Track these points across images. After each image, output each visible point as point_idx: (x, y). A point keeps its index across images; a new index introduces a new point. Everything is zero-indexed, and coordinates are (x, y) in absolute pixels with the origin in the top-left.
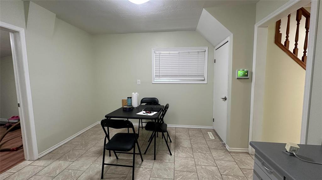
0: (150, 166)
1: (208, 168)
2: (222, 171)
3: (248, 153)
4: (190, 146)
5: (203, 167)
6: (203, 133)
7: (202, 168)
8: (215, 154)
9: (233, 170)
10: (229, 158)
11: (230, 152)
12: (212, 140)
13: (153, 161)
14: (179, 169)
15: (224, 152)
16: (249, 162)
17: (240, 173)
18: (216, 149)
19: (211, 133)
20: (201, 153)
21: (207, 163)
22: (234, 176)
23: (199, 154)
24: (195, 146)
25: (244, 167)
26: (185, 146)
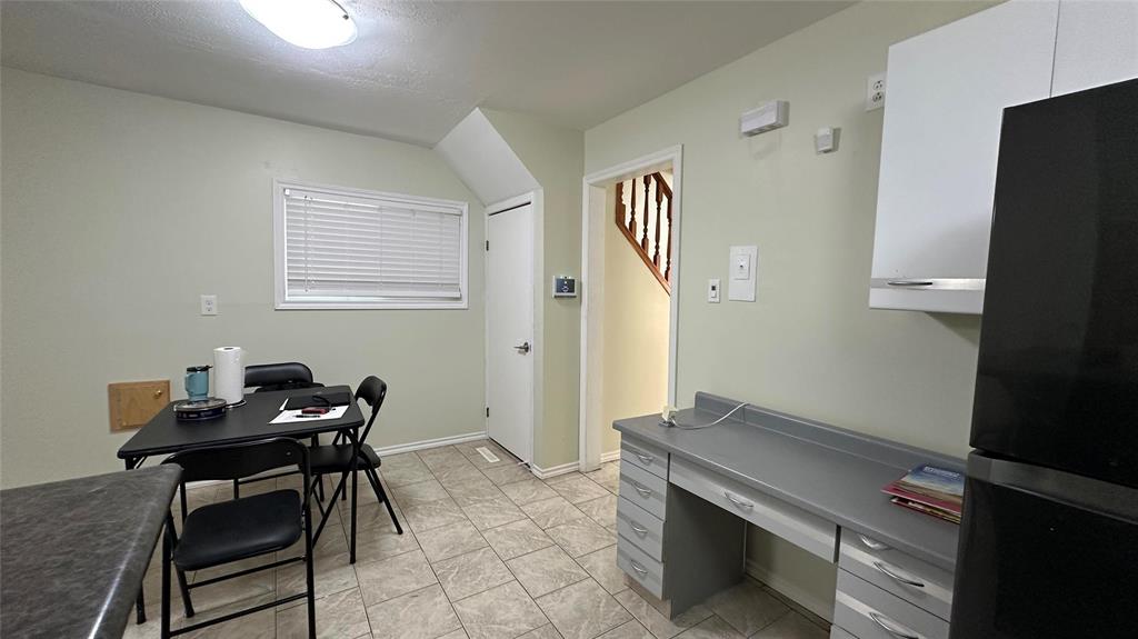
0: (345, 584)
1: (510, 527)
2: (541, 523)
3: (578, 471)
4: (443, 495)
5: (499, 529)
6: (463, 453)
7: (496, 532)
8: (513, 494)
9: (562, 512)
10: (548, 492)
11: (545, 481)
12: (495, 466)
13: (351, 567)
14: (442, 555)
15: (533, 484)
16: (586, 487)
17: (577, 514)
18: (511, 482)
19: (484, 448)
20: (480, 501)
21: (504, 519)
22: (568, 522)
23: (478, 505)
24: (457, 491)
25: (579, 500)
26: (432, 499)
